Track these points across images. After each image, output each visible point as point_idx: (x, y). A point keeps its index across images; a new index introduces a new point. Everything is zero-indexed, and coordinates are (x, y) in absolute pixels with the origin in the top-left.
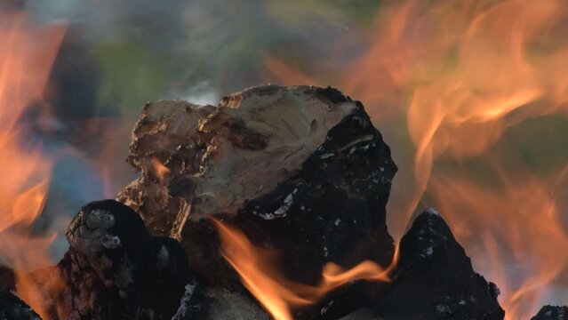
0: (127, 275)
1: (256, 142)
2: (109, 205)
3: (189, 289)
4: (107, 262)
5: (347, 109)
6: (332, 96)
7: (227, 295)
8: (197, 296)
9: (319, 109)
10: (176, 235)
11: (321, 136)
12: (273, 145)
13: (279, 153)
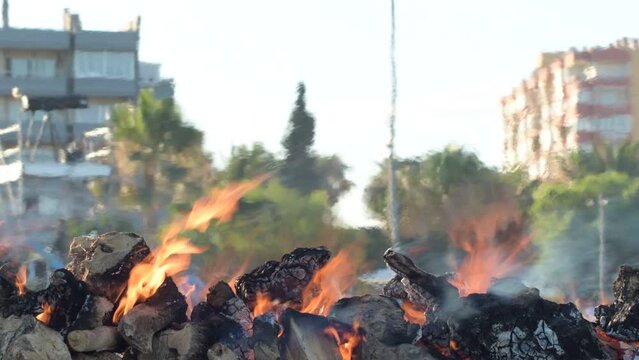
0: (69, 292)
1: (110, 250)
2: (63, 270)
3: (88, 296)
4: (62, 288)
5: (139, 239)
6: (134, 236)
7: (101, 299)
8: (91, 299)
9: (130, 239)
10: (84, 279)
11: (130, 248)
12: (115, 251)
13: (116, 254)
